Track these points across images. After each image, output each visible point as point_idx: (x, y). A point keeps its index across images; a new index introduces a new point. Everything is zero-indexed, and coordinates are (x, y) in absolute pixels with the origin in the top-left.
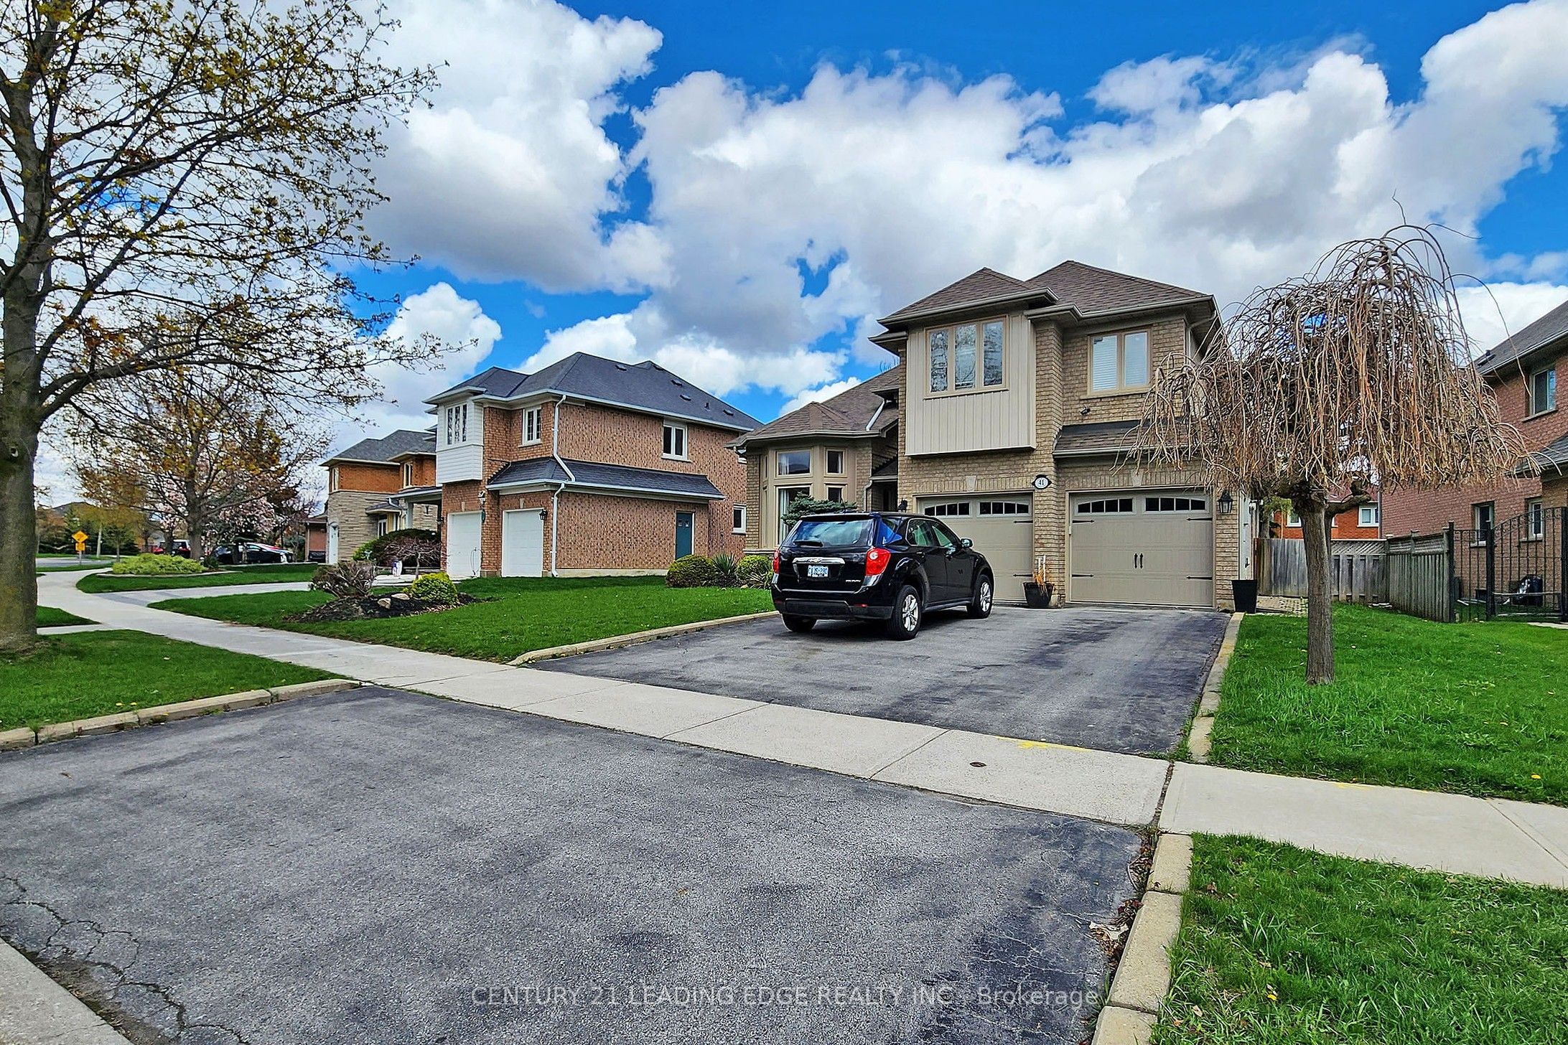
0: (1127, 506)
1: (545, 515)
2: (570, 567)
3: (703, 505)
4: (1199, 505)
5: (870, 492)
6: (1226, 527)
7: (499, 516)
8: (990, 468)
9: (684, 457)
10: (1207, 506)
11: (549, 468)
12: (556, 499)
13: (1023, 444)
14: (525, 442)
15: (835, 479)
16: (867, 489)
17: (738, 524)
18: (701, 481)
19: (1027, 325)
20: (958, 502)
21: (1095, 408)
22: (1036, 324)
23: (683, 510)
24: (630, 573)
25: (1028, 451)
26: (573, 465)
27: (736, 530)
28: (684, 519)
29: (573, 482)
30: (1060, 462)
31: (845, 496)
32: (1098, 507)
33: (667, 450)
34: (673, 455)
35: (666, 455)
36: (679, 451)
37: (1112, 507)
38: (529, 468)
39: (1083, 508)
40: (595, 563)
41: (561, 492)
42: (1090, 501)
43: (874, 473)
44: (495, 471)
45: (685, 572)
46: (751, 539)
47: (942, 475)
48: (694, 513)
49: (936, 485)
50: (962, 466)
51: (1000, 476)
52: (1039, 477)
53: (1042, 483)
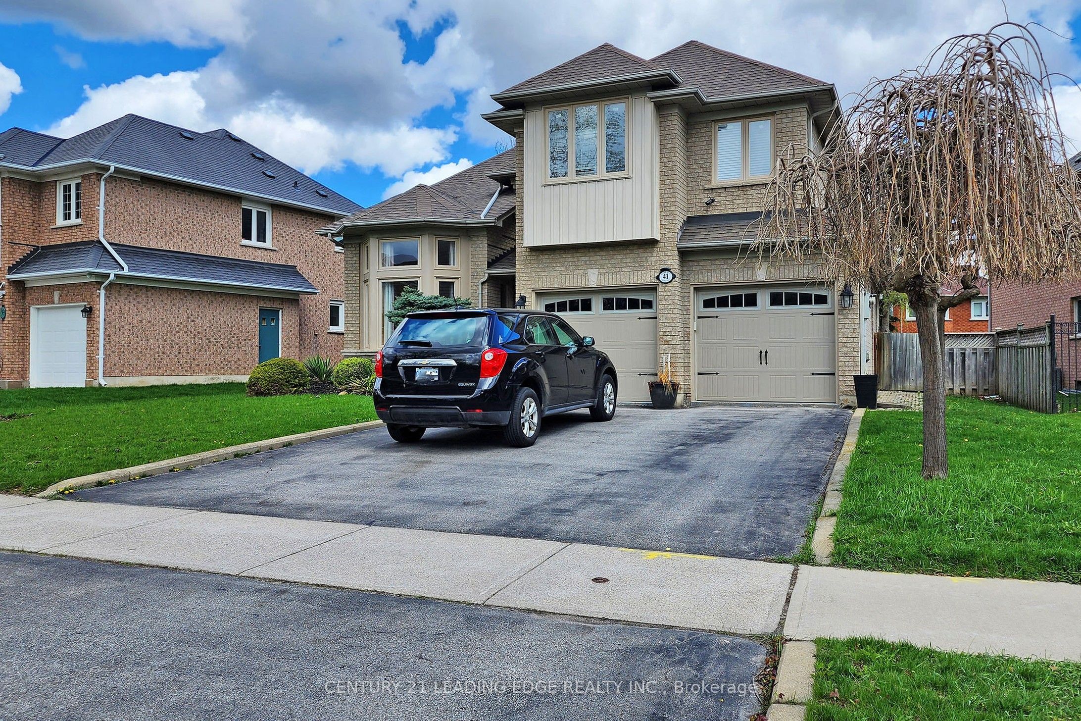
0: (751, 301)
1: (88, 312)
2: (122, 374)
3: (292, 300)
4: (821, 300)
5: (486, 287)
6: (847, 321)
7: (24, 316)
8: (613, 261)
9: (268, 244)
10: (829, 300)
11: (93, 254)
12: (102, 292)
13: (647, 236)
14: (60, 222)
15: (446, 272)
16: (483, 283)
17: (334, 321)
18: (290, 271)
19: (650, 108)
20: (580, 298)
21: (719, 199)
22: (660, 107)
23: (268, 305)
24: (202, 380)
25: (650, 244)
27: (333, 329)
28: (268, 316)
29: (126, 272)
30: (685, 255)
31: (458, 292)
32: (723, 302)
33: (247, 235)
34: (254, 242)
35: (245, 242)
36: (262, 237)
37: (736, 302)
38: (64, 254)
39: (708, 304)
40: (158, 370)
41: (111, 283)
42: (716, 295)
43: (490, 265)
44: (18, 256)
45: (270, 377)
46: (351, 339)
47: (563, 268)
48: (282, 309)
49: (556, 280)
50: (583, 259)
51: (624, 269)
52: (663, 270)
53: (666, 277)
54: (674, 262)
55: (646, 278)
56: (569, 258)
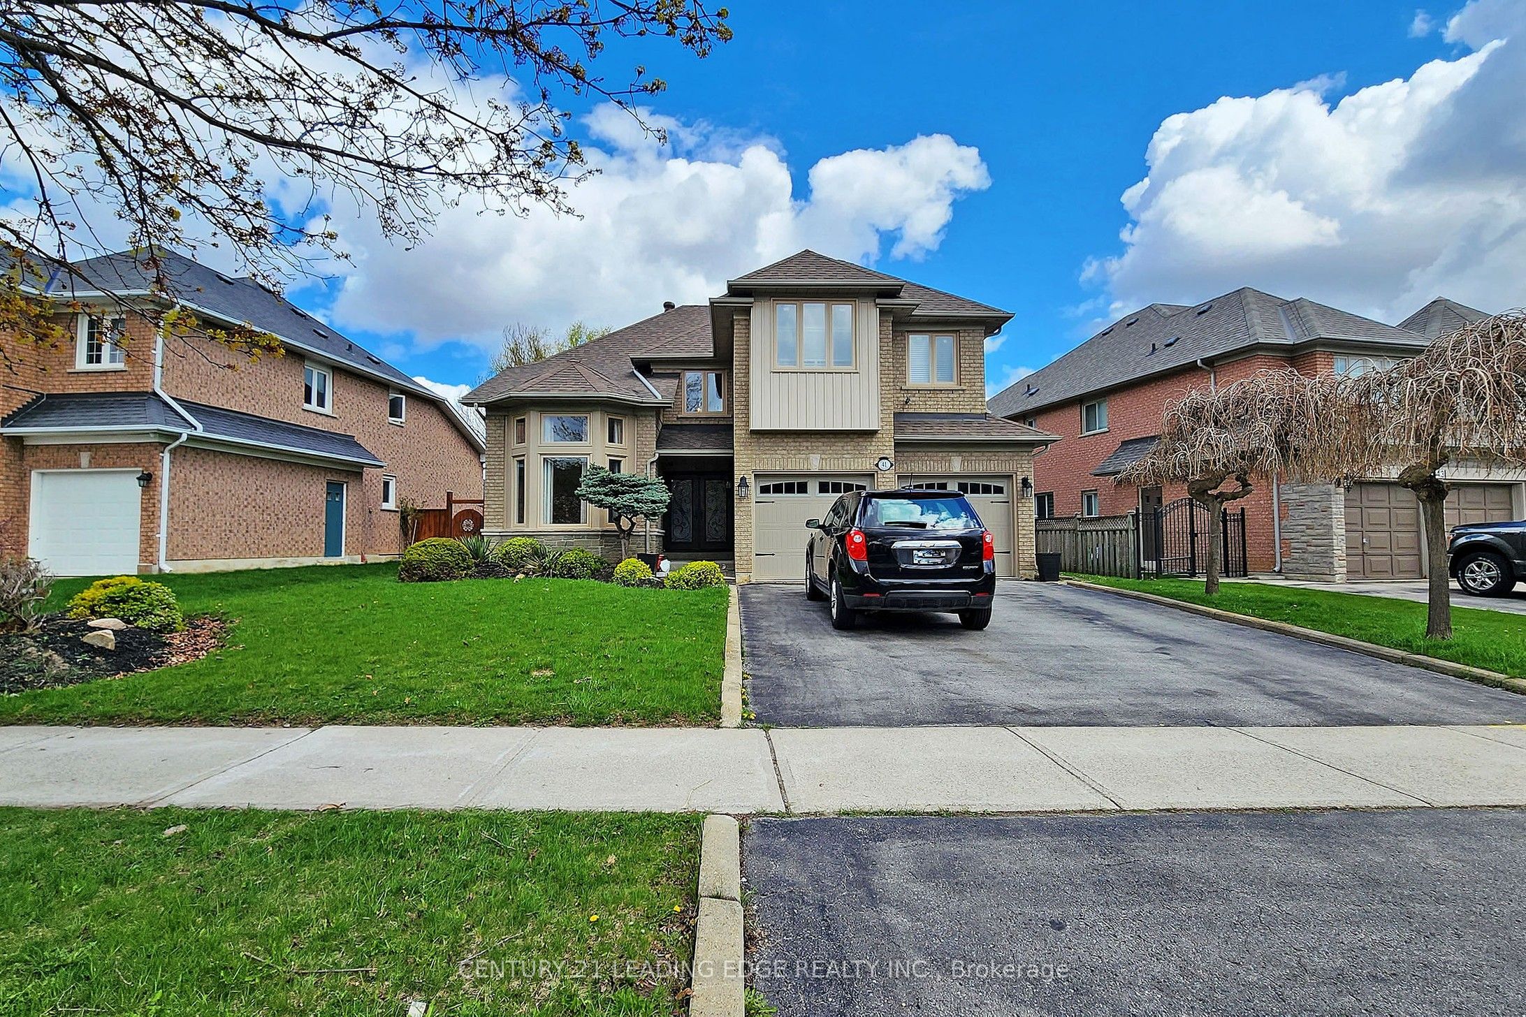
1: (147, 480)
2: (187, 557)
3: (355, 472)
4: (999, 490)
5: (654, 466)
6: (1025, 509)
7: (22, 482)
8: (834, 448)
9: (328, 410)
10: (1005, 490)
11: (153, 409)
12: (167, 456)
13: (865, 427)
14: (81, 364)
15: (616, 449)
16: (652, 463)
17: (386, 499)
18: (348, 442)
19: (875, 313)
20: (796, 481)
21: (914, 399)
22: (883, 312)
23: (335, 478)
24: (268, 563)
25: (871, 434)
26: (190, 407)
27: (385, 506)
28: (334, 490)
29: (200, 432)
30: (898, 445)
33: (308, 400)
34: (313, 406)
35: (307, 406)
36: (321, 403)
38: (101, 406)
40: (224, 550)
41: (180, 446)
44: (16, 405)
45: (439, 559)
46: (493, 517)
47: (785, 452)
48: (347, 483)
49: (778, 462)
50: (805, 444)
51: (845, 456)
52: (881, 459)
53: (884, 465)
54: (890, 452)
55: (866, 465)
56: (791, 444)
